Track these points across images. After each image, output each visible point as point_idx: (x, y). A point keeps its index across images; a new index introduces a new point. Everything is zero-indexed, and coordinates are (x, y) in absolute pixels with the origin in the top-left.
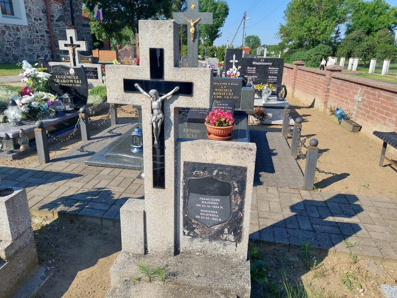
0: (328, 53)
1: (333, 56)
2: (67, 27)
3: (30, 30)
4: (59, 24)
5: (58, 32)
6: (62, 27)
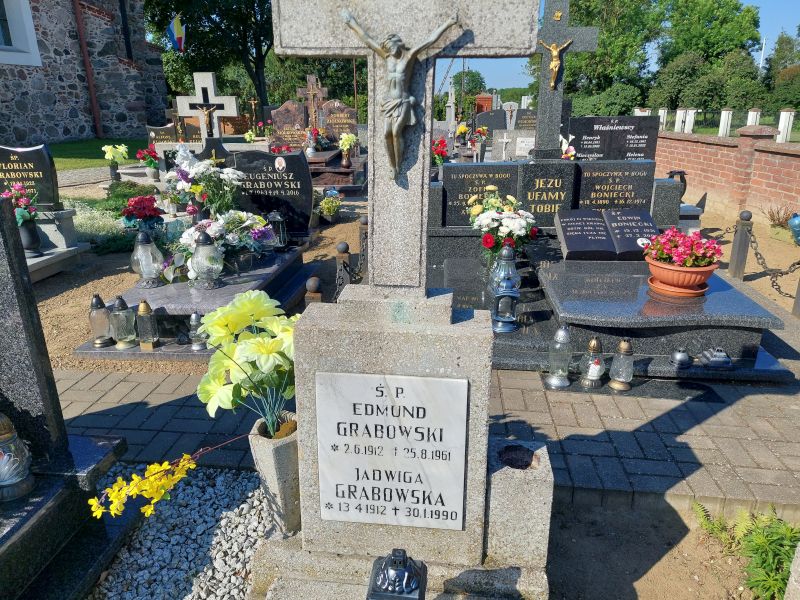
0: (632, 101)
1: (643, 106)
2: (122, 67)
3: (46, 76)
4: (105, 61)
5: (103, 77)
6: (111, 67)
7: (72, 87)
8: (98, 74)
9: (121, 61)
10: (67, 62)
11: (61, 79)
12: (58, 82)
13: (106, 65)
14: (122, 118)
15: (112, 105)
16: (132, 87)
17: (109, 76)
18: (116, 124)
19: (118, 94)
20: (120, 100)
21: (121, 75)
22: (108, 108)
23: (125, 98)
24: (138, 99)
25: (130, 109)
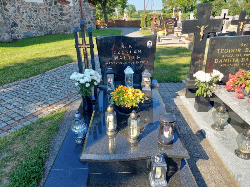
2: (90, 6)
3: (74, 9)
4: (85, 4)
5: (84, 9)
6: (87, 6)
7: (78, 13)
8: (83, 8)
9: (89, 4)
10: (77, 4)
11: (76, 10)
12: (76, 11)
13: (85, 5)
14: (89, 23)
15: (87, 18)
16: (92, 13)
17: (86, 9)
18: (88, 25)
19: (88, 15)
20: (89, 17)
21: (89, 9)
22: (86, 19)
23: (90, 16)
24: (94, 16)
25: (92, 20)
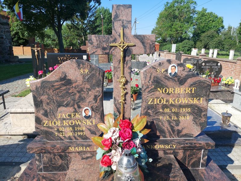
0: (192, 46)
1: (195, 48)
